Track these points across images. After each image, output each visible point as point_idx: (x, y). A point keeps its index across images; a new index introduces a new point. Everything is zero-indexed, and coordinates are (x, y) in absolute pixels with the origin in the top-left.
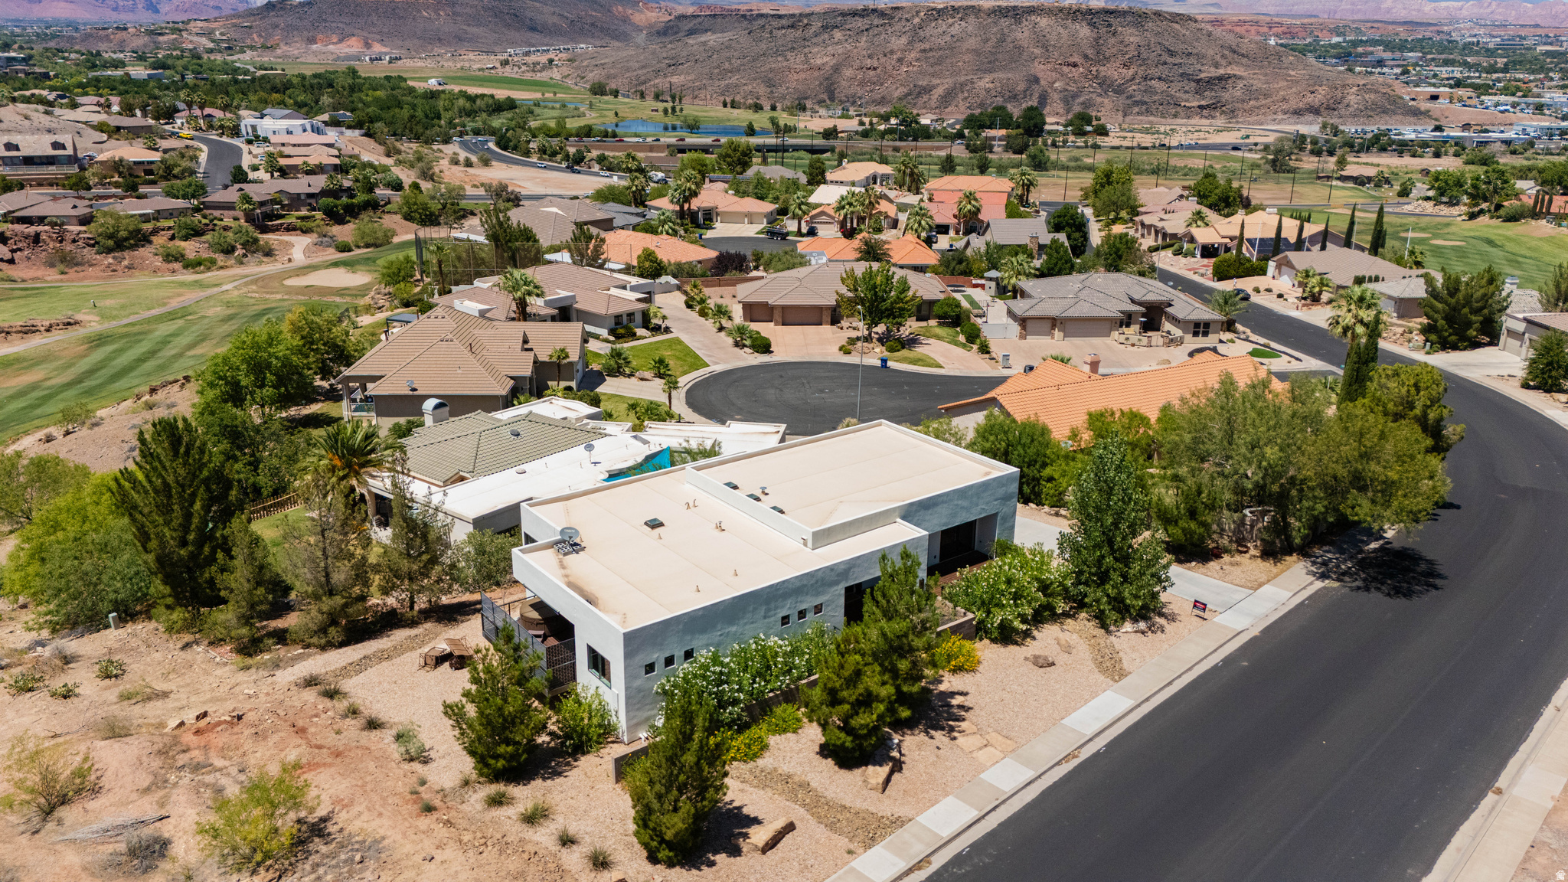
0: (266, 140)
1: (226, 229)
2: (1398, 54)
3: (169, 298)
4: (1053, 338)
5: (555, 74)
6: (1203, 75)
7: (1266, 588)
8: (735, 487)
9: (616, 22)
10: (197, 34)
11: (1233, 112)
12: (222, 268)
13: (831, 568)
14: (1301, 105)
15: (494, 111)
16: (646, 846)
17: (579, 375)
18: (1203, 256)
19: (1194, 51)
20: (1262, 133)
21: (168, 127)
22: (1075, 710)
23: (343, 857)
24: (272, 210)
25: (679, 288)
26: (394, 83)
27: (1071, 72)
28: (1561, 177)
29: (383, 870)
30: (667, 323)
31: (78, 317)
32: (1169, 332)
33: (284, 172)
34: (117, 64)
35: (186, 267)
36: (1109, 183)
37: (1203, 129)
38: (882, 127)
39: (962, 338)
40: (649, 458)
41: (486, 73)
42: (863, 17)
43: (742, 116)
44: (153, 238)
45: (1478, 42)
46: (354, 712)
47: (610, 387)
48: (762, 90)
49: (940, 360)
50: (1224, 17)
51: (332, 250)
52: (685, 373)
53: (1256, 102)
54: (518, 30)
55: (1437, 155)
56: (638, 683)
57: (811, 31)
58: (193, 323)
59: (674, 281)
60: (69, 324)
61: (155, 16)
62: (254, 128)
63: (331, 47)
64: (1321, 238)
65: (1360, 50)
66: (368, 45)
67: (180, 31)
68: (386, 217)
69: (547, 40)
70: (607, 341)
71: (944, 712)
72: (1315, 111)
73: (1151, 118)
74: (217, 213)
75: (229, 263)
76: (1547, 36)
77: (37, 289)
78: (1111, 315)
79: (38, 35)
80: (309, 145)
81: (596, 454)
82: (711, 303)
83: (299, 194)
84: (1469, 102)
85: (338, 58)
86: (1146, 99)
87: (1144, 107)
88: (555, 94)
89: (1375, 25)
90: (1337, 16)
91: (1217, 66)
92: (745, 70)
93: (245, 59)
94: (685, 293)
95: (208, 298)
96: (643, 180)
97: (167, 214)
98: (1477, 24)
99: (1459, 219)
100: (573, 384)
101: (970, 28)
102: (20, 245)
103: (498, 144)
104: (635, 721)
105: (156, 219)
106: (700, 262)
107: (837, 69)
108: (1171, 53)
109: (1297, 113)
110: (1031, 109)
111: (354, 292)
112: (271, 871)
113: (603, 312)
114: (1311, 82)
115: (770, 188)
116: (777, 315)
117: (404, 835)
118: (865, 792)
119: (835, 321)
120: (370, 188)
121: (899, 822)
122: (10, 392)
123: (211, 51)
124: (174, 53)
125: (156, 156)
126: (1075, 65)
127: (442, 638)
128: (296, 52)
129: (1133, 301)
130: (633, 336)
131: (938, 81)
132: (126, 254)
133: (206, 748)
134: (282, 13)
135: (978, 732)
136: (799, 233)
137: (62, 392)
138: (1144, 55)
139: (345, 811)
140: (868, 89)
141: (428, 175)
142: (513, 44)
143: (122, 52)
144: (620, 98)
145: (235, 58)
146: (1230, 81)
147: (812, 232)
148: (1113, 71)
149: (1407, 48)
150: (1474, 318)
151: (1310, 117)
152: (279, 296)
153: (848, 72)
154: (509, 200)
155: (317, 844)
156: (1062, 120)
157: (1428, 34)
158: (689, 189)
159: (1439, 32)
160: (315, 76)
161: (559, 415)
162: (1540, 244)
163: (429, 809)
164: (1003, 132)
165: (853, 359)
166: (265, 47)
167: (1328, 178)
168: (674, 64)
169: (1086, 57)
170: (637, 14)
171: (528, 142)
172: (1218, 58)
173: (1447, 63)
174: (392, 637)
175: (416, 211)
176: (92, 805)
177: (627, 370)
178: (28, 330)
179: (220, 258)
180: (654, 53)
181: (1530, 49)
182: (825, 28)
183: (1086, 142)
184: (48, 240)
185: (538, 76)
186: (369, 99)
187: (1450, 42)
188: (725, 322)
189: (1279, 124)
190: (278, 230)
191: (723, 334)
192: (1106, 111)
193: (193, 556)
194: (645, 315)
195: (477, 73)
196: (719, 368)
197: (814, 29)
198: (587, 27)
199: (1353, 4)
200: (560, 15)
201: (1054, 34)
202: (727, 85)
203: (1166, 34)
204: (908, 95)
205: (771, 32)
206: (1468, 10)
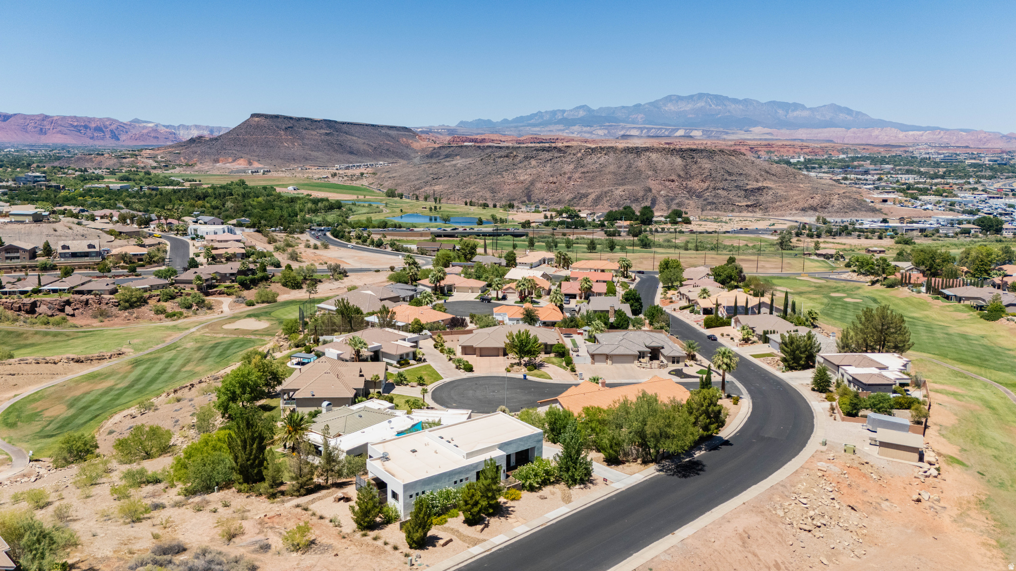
0: (202, 237)
1: (188, 294)
2: (878, 167)
3: (165, 337)
4: (607, 364)
5: (364, 182)
6: (748, 187)
7: (637, 474)
8: (442, 438)
9: (402, 147)
10: (147, 158)
11: (766, 209)
12: (186, 317)
13: (471, 465)
14: (806, 205)
15: (328, 209)
16: (409, 544)
17: (383, 386)
18: (702, 314)
19: (744, 172)
20: (782, 222)
21: (146, 230)
22: (550, 511)
23: (321, 548)
24: (212, 283)
25: (431, 337)
26: (268, 191)
27: (670, 185)
30: (425, 357)
31: (124, 350)
32: (662, 362)
33: (215, 260)
34: (99, 178)
35: (167, 317)
36: (667, 268)
37: (748, 219)
38: (557, 220)
39: (564, 364)
40: (413, 426)
41: (322, 181)
42: (548, 151)
43: (476, 212)
44: (148, 301)
45: (930, 158)
46: (314, 514)
47: (398, 391)
48: (488, 195)
49: (551, 375)
50: (773, 142)
51: (243, 305)
52: (432, 383)
53: (779, 203)
54: (342, 153)
55: (880, 238)
56: (407, 501)
57: (518, 160)
58: (180, 352)
59: (429, 333)
60: (120, 354)
61: (117, 142)
62: (196, 230)
63: (228, 165)
65: (856, 163)
66: (250, 163)
67: (136, 156)
68: (272, 285)
69: (359, 159)
70: (396, 367)
71: (506, 512)
72: (814, 209)
73: (718, 212)
74: (182, 286)
75: (189, 315)
76: (973, 154)
77: (91, 331)
78: (634, 353)
79: (45, 156)
80: (227, 241)
81: (392, 425)
82: (447, 345)
83: (225, 273)
84: (905, 204)
86: (715, 201)
87: (714, 206)
88: (365, 196)
89: (866, 147)
90: (844, 141)
91: (757, 181)
92: (478, 183)
93: (176, 173)
94: (434, 340)
95: (185, 337)
96: (416, 269)
97: (156, 287)
98: (930, 146)
99: (867, 284)
100: (381, 390)
101: (611, 160)
102: (78, 306)
103: (333, 234)
104: (406, 512)
105: (150, 290)
106: (443, 321)
107: (532, 183)
108: (730, 174)
109: (804, 210)
110: (646, 208)
111: (261, 333)
112: (302, 552)
113: (394, 353)
114: (812, 191)
115: (485, 271)
116: (478, 352)
117: (338, 543)
118: (475, 532)
119: (505, 354)
120: (264, 268)
121: (484, 540)
122: (100, 392)
123: (155, 168)
124: (133, 169)
125: (144, 251)
126: (673, 181)
127: (340, 493)
128: (206, 168)
129: (645, 346)
130: (408, 364)
131: (592, 191)
132: (135, 310)
133: (273, 522)
134: (199, 145)
135: (516, 518)
136: (498, 299)
137: (126, 391)
138: (714, 175)
139: (320, 538)
140: (551, 194)
141: (294, 257)
142: (339, 162)
143: (100, 168)
144: (404, 199)
145: (170, 172)
146: (764, 191)
147: (504, 298)
148: (695, 184)
149: (885, 162)
150: (802, 355)
151: (811, 212)
152: (221, 335)
153: (539, 185)
154: (340, 273)
155: (313, 545)
156: (665, 214)
157: (899, 153)
158: (440, 276)
159: (906, 152)
160: (221, 187)
161: (377, 408)
162: (900, 302)
164: (628, 223)
165: (509, 375)
166: (187, 165)
167: (810, 254)
168: (436, 178)
169: (679, 176)
170: (414, 143)
171: (349, 233)
172: (758, 176)
173: (908, 172)
175: (289, 281)
176: (243, 537)
177: (405, 382)
178: (101, 358)
179: (184, 311)
180: (424, 170)
181: (961, 162)
182: (526, 158)
183: (675, 229)
184: (93, 303)
185: (355, 184)
186: (255, 203)
187: (912, 157)
188: (452, 356)
189: (793, 216)
190: (214, 294)
191: (451, 362)
192: (691, 208)
193: (252, 464)
194: (414, 354)
195: (317, 181)
196: (448, 380)
197: (519, 158)
198: (384, 151)
199: (854, 133)
200: (368, 144)
201: (660, 163)
202: (467, 192)
203: (727, 163)
204: (575, 198)
205: (494, 160)
206: (926, 136)
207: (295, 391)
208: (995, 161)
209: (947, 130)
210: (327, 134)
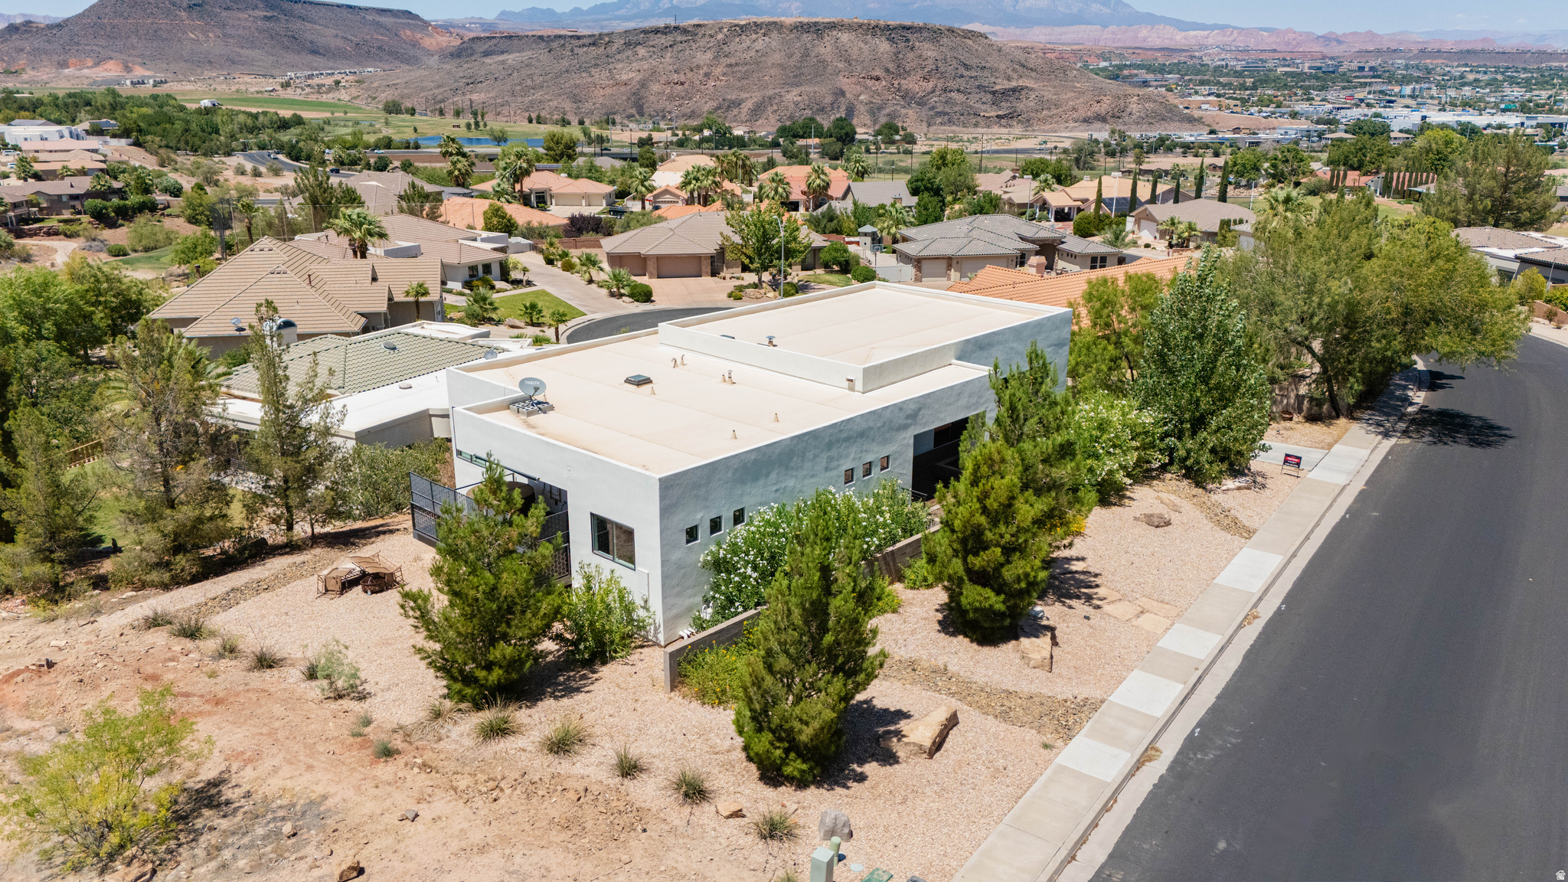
0: (16, 148)
2: (1159, 76)
4: (949, 279)
5: (344, 95)
6: (997, 87)
7: (1336, 447)
8: (734, 339)
9: (404, 45)
11: (1028, 121)
13: (899, 407)
14: (1089, 114)
15: (279, 127)
18: (1056, 220)
19: (987, 65)
20: (1057, 139)
22: (1223, 569)
23: (260, 831)
24: (29, 213)
25: (533, 247)
26: (162, 101)
27: (874, 85)
28: (1347, 157)
29: (335, 842)
32: (1064, 269)
33: (37, 177)
36: (945, 165)
37: (1003, 136)
38: (696, 138)
39: (855, 283)
41: (266, 95)
42: (666, 34)
45: (1227, 65)
46: (230, 650)
48: (568, 106)
51: (103, 255)
53: (1047, 112)
54: (298, 53)
57: (614, 48)
59: (525, 241)
63: (86, 72)
64: (1173, 195)
65: (1126, 72)
66: (128, 69)
68: (167, 220)
69: (331, 64)
70: (461, 294)
71: (1070, 579)
72: (1102, 119)
73: (954, 128)
76: (1285, 59)
78: (1008, 252)
80: (68, 151)
83: (60, 196)
84: (1235, 109)
85: (95, 82)
86: (947, 110)
87: (946, 118)
88: (346, 113)
89: (1136, 51)
90: (1102, 43)
91: (1009, 79)
92: (548, 86)
94: (541, 251)
98: (1223, 50)
101: (774, 44)
103: (288, 156)
104: (674, 611)
107: (643, 84)
108: (967, 67)
109: (1086, 121)
110: (841, 119)
112: (136, 863)
113: (456, 261)
114: (1096, 93)
115: (604, 173)
116: (651, 266)
117: (358, 789)
118: (1028, 671)
119: (715, 271)
120: (147, 190)
126: (878, 79)
128: (45, 77)
129: (1023, 239)
130: (491, 288)
131: (747, 95)
134: (26, 36)
135: (1123, 598)
138: (942, 70)
139: (249, 768)
140: (677, 103)
141: (212, 180)
142: (293, 67)
144: (417, 116)
146: (1023, 93)
148: (913, 84)
149: (1166, 71)
151: (1099, 124)
153: (655, 87)
155: (210, 818)
156: (871, 131)
157: (1183, 59)
158: (520, 168)
159: (1192, 57)
160: (70, 95)
163: (387, 753)
164: (817, 141)
166: (8, 72)
168: (473, 82)
169: (887, 71)
170: (427, 39)
171: (322, 153)
172: (1009, 71)
173: (1203, 83)
174: (268, 566)
175: (202, 213)
177: (495, 316)
180: (449, 73)
181: (1272, 70)
182: (628, 44)
183: (897, 149)
185: (324, 98)
186: (134, 114)
187: (1203, 65)
188: (594, 275)
189: (1072, 131)
190: (36, 234)
191: (594, 286)
192: (911, 120)
194: (504, 267)
195: (256, 95)
196: (598, 316)
197: (616, 46)
198: (373, 50)
199: (1113, 33)
200: (343, 37)
201: (855, 48)
202: (531, 101)
203: (960, 49)
204: (718, 108)
205: (572, 51)
206: (1213, 38)
207: (186, 322)
208: (1319, 68)
209: (1243, 29)
210: (268, 18)
